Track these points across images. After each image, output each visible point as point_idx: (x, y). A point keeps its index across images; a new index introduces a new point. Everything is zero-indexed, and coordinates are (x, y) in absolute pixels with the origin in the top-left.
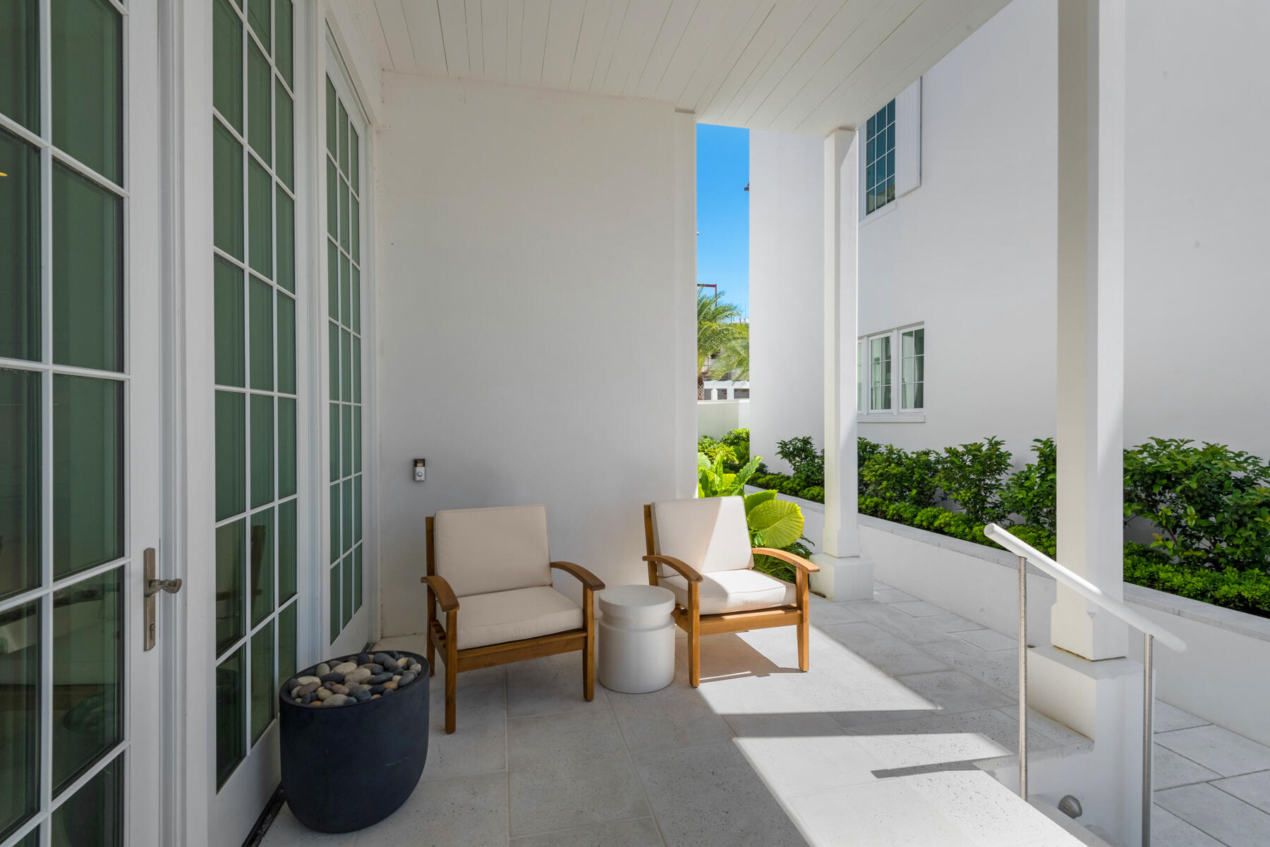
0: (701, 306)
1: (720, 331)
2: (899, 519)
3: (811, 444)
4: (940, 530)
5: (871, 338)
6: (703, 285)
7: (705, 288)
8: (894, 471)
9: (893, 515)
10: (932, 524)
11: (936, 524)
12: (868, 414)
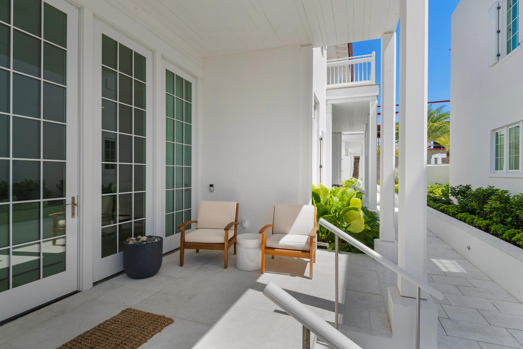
0: (430, 115)
1: (440, 127)
2: (496, 234)
3: (471, 189)
4: (514, 243)
5: (509, 127)
6: (432, 102)
7: (433, 103)
8: (498, 206)
9: (494, 231)
10: (511, 238)
11: (513, 239)
12: (507, 172)
